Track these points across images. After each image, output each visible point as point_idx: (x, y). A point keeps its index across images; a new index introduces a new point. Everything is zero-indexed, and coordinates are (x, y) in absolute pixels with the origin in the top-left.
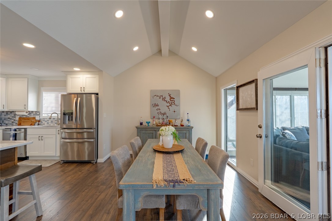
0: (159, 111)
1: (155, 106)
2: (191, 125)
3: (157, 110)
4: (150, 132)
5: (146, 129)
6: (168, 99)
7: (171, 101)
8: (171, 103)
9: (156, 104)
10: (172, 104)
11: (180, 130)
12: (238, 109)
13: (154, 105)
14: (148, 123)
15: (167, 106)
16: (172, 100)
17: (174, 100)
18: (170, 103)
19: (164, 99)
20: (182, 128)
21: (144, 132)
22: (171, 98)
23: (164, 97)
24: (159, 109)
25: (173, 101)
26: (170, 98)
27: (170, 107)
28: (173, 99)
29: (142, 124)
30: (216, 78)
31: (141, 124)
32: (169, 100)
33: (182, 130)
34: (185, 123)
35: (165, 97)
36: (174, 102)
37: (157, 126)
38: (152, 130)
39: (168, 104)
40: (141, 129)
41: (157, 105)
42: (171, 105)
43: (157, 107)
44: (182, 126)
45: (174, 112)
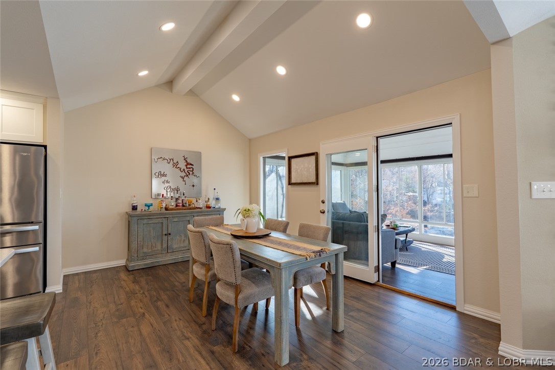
1: (159, 176)
2: (222, 205)
3: (163, 182)
4: (157, 221)
5: (149, 217)
6: (182, 165)
7: (187, 168)
9: (162, 173)
10: (189, 173)
11: (206, 214)
12: (290, 183)
13: (157, 174)
14: (149, 206)
15: (182, 177)
16: (189, 168)
17: (193, 167)
18: (186, 171)
19: (176, 165)
20: (207, 212)
21: (145, 221)
22: (188, 164)
23: (175, 162)
24: (168, 182)
25: (191, 169)
26: (186, 163)
27: (186, 178)
28: (191, 166)
29: (136, 209)
30: (250, 140)
31: (134, 208)
32: (185, 168)
33: (210, 213)
34: (212, 203)
35: (177, 162)
36: (193, 170)
37: (167, 210)
38: (162, 217)
39: (183, 174)
40: (140, 218)
41: (164, 175)
42: (187, 176)
44: (209, 207)
45: (193, 186)
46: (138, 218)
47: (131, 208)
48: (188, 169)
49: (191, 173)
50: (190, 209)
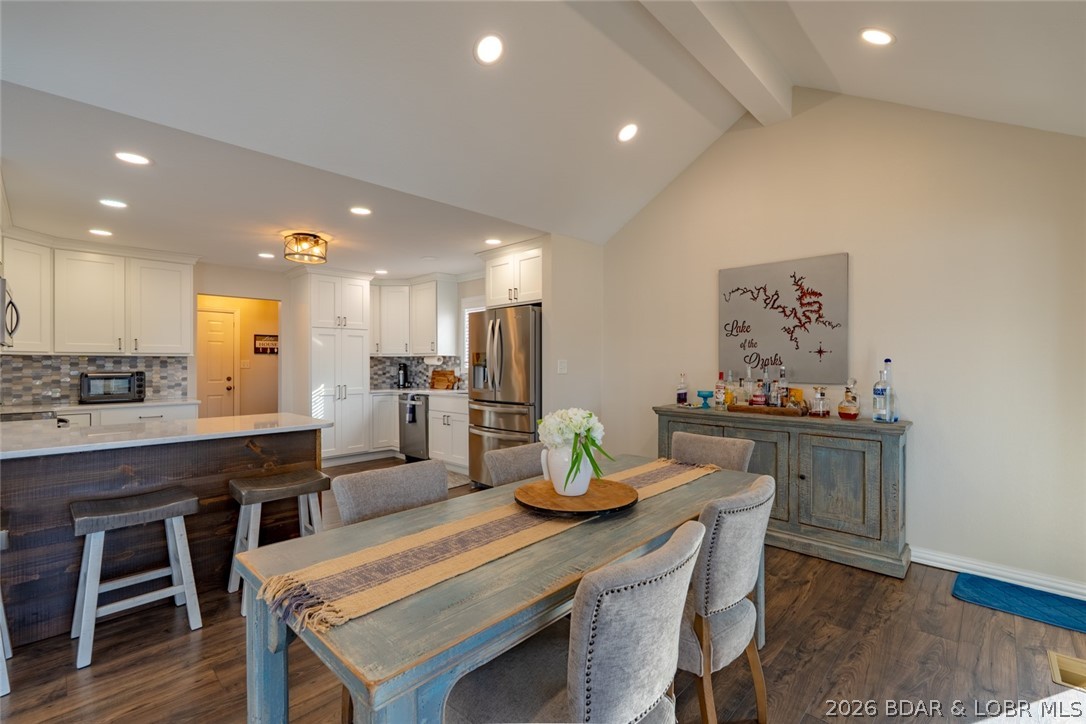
0: (749, 351)
1: (734, 333)
3: (743, 346)
5: (687, 420)
6: (789, 299)
7: (802, 305)
8: (804, 315)
9: (740, 324)
10: (808, 318)
11: (830, 433)
13: (729, 328)
15: (787, 330)
16: (809, 304)
17: (820, 299)
18: (800, 314)
19: (772, 302)
20: (840, 428)
21: (680, 427)
22: (805, 293)
23: (770, 293)
24: (752, 344)
25: (815, 307)
26: (799, 292)
27: (798, 333)
28: (814, 299)
29: (685, 400)
31: (682, 398)
32: (797, 305)
33: (845, 434)
35: (776, 294)
36: (820, 308)
37: (730, 409)
38: (711, 423)
39: (792, 322)
40: (672, 419)
41: (745, 329)
42: (802, 325)
43: (743, 337)
44: (849, 416)
45: (820, 352)
46: (670, 418)
47: (676, 397)
48: (804, 309)
49: (814, 317)
50: (783, 414)
